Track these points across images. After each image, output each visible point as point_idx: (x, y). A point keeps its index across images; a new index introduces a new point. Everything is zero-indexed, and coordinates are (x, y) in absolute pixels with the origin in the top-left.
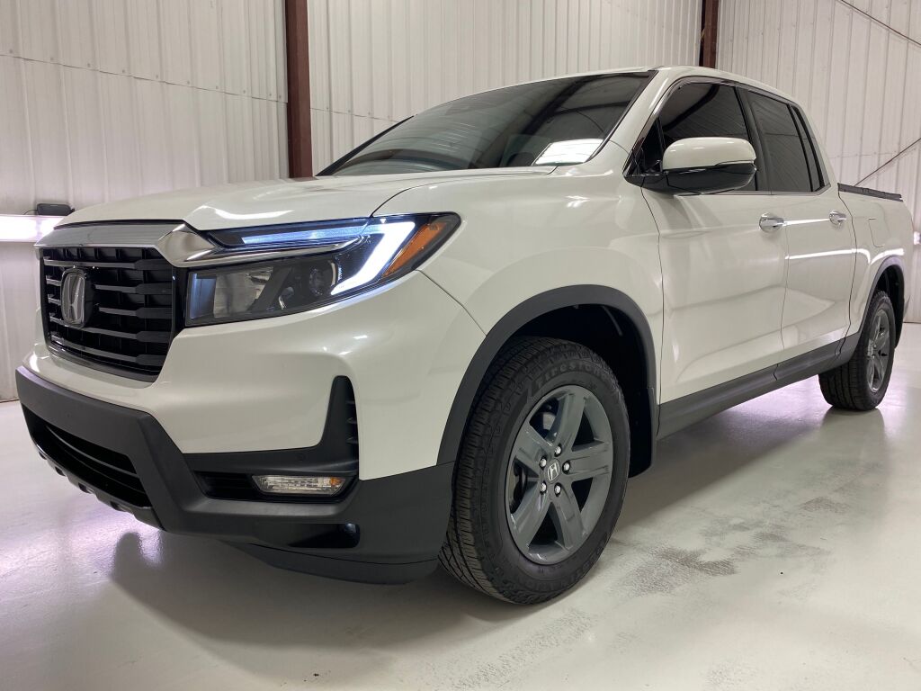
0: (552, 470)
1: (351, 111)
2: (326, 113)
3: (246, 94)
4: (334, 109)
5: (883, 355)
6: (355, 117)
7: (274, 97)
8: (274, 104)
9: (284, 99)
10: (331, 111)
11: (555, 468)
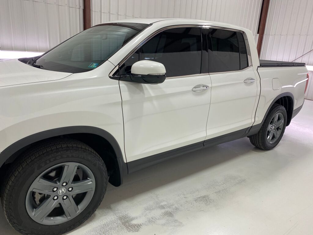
0: (61, 191)
1: (109, 12)
2: (99, 13)
3: (67, 6)
4: (102, 12)
5: (280, 129)
6: (111, 15)
7: (78, 7)
8: (78, 10)
9: (82, 7)
10: (101, 12)
11: (63, 190)
